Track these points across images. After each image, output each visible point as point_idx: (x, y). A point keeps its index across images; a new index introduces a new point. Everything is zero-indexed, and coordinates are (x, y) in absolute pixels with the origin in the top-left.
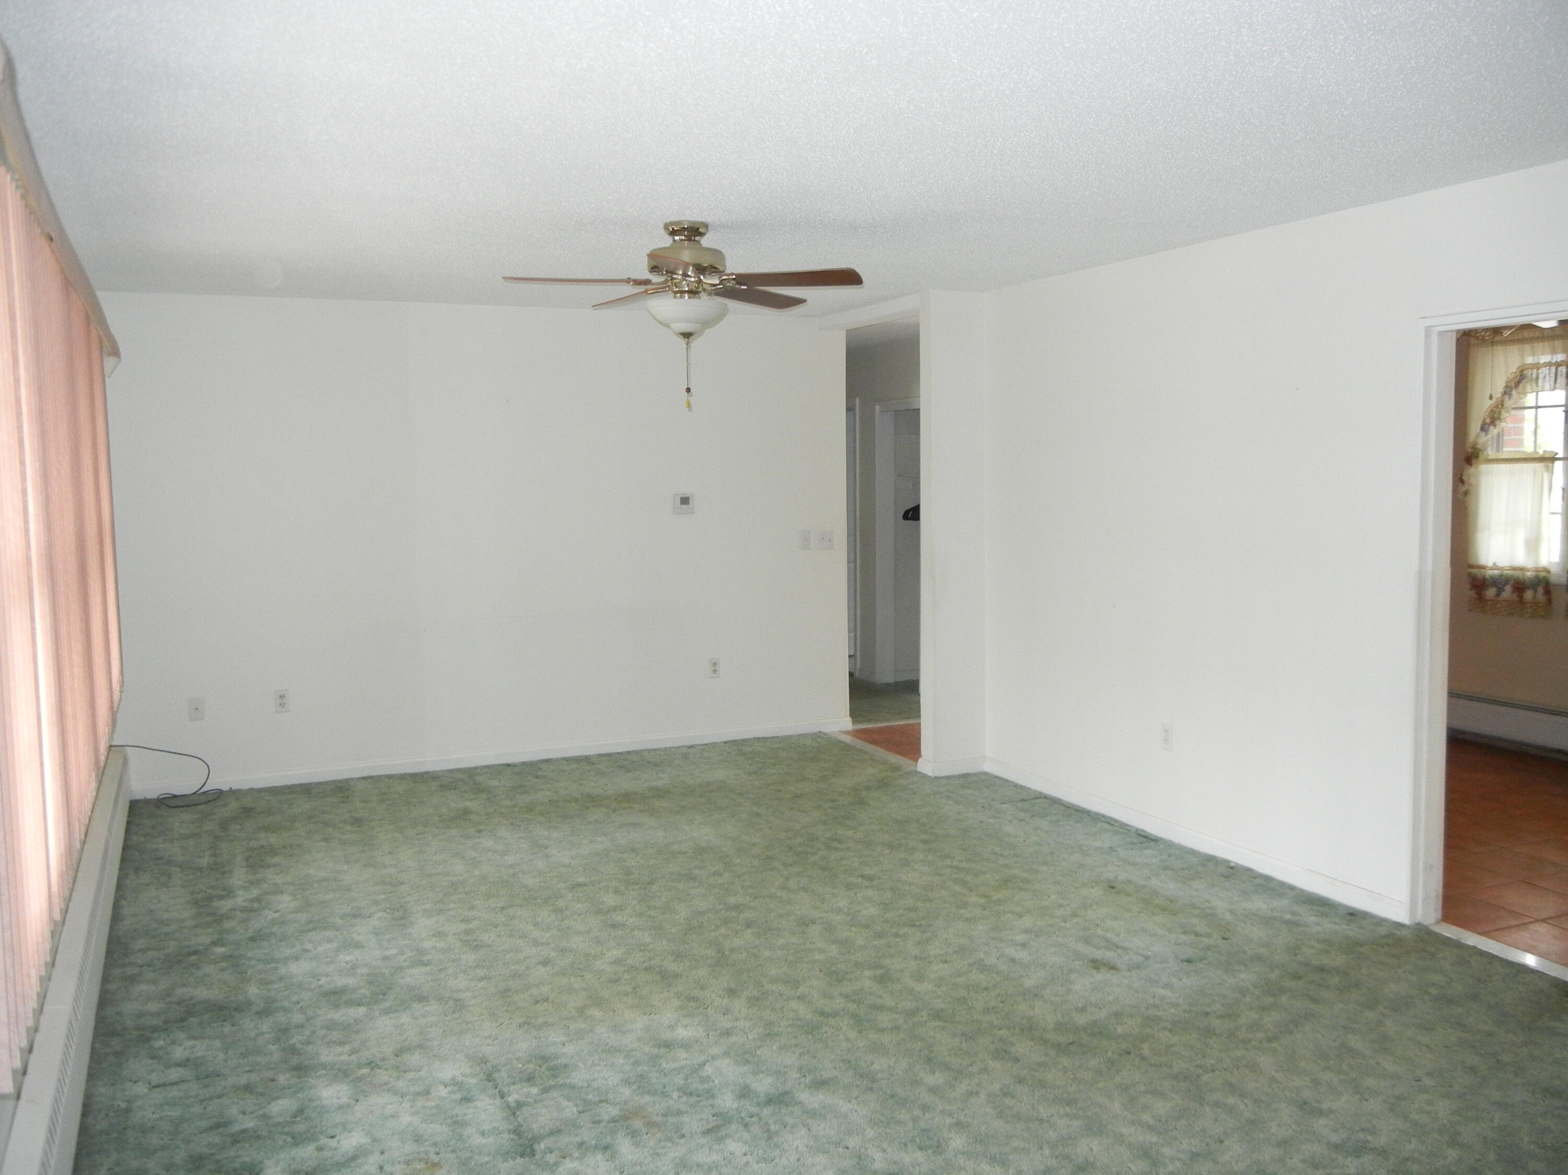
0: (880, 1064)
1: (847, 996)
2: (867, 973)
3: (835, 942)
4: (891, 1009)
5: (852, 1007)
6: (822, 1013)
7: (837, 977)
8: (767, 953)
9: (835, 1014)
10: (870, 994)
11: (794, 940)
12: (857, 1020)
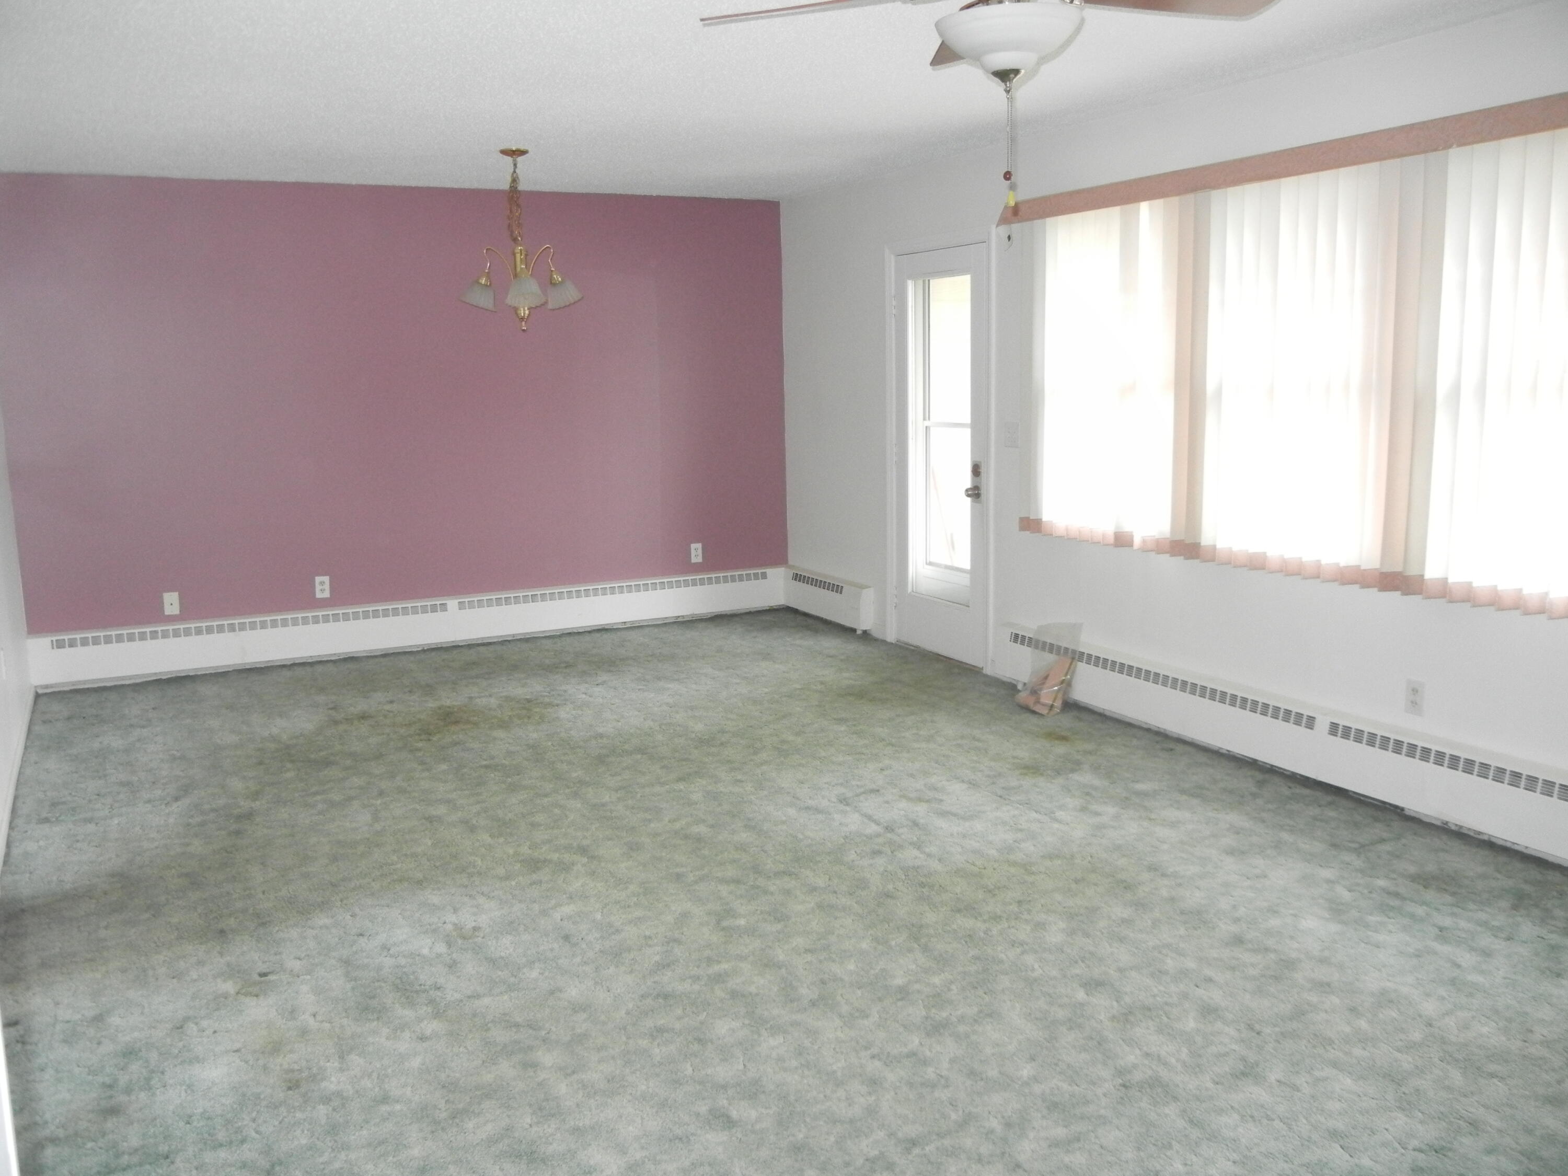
0: (744, 836)
1: (766, 892)
2: (742, 922)
3: (779, 966)
4: (723, 881)
5: (761, 882)
6: (790, 874)
7: (777, 915)
8: (864, 945)
9: (778, 874)
10: (741, 896)
11: (836, 969)
12: (757, 870)
